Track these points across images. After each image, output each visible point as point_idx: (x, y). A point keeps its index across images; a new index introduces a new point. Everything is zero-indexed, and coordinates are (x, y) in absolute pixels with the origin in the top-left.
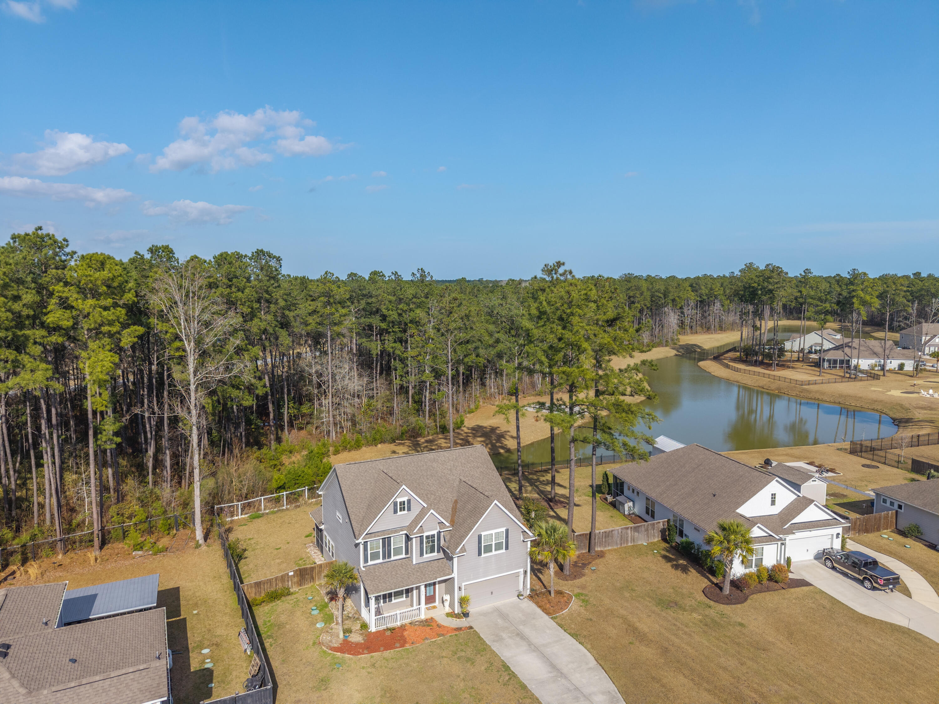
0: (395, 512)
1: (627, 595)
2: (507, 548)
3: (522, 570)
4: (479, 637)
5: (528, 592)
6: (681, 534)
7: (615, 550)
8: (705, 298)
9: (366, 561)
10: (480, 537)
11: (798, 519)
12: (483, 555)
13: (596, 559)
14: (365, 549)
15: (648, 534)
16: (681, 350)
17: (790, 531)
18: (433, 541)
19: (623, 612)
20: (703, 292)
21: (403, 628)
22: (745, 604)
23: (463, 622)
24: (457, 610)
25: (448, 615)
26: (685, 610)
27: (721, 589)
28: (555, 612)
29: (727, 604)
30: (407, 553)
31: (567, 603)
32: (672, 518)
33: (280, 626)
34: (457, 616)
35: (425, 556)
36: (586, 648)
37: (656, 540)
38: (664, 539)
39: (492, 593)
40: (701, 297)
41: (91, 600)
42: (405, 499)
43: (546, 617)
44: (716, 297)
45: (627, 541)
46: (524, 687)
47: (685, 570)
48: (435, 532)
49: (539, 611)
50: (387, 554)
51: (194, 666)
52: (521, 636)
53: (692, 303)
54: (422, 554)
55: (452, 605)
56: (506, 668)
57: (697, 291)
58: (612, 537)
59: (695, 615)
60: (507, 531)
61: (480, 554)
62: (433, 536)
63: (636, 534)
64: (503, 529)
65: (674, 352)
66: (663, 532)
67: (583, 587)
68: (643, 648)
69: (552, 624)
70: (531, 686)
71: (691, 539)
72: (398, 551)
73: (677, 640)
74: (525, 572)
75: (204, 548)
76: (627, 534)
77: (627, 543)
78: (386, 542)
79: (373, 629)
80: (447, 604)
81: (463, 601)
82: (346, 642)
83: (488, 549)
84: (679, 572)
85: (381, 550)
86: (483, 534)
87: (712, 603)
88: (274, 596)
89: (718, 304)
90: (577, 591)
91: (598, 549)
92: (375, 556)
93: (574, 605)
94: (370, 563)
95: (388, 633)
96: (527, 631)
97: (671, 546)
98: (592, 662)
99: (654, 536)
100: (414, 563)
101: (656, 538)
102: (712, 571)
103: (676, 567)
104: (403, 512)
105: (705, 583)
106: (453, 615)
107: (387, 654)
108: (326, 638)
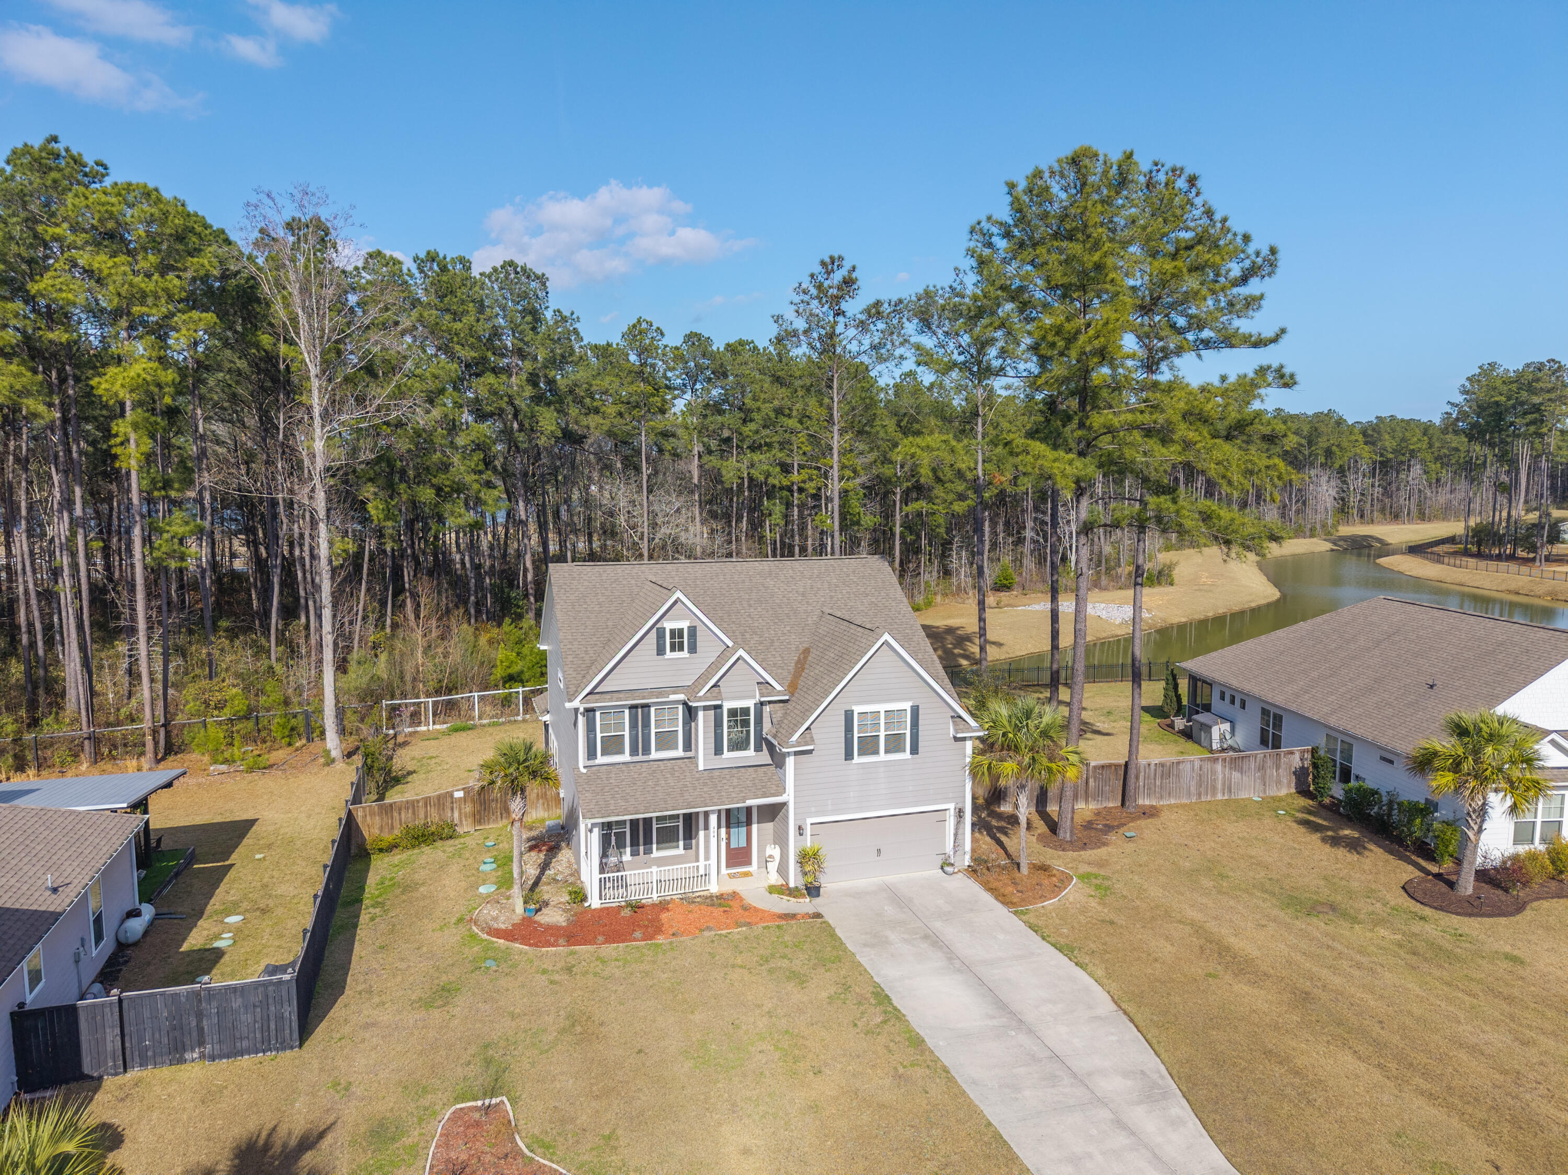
0: (661, 651)
1: (1207, 883)
2: (915, 750)
3: (951, 806)
4: (833, 935)
5: (967, 861)
6: (1346, 775)
7: (1186, 805)
8: (1391, 456)
9: (591, 754)
10: (849, 715)
12: (857, 759)
13: (1139, 818)
14: (591, 728)
15: (1263, 779)
16: (1341, 543)
18: (746, 723)
19: (1197, 916)
20: (1387, 443)
21: (663, 906)
22: (1519, 917)
23: (805, 905)
24: (794, 879)
25: (772, 889)
26: (1355, 920)
27: (1451, 885)
28: (1024, 901)
29: (1470, 915)
30: (688, 746)
31: (1057, 889)
32: (1322, 742)
33: (409, 888)
34: (793, 893)
35: (727, 754)
36: (1091, 975)
37: (1283, 792)
38: (1303, 791)
39: (879, 851)
40: (1382, 455)
42: (684, 625)
43: (1001, 911)
44: (1413, 453)
45: (1214, 788)
46: (917, 1042)
47: (1354, 846)
48: (750, 703)
49: (987, 898)
50: (640, 746)
51: (194, 941)
52: (934, 941)
53: (1364, 466)
54: (718, 751)
55: (782, 870)
56: (882, 998)
57: (1373, 444)
58: (1178, 776)
59: (1382, 932)
60: (915, 711)
61: (849, 755)
62: (746, 711)
63: (1236, 775)
64: (907, 706)
65: (1328, 546)
66: (1300, 775)
67: (1101, 864)
68: (1241, 988)
69: (1016, 923)
70: (935, 1042)
71: (1370, 784)
72: (666, 741)
73: (1337, 980)
74: (960, 813)
75: (340, 766)
76: (1214, 772)
77: (1214, 794)
78: (639, 716)
79: (594, 902)
80: (773, 866)
81: (808, 858)
82: (527, 922)
83: (869, 746)
84: (1341, 852)
85: (627, 733)
86: (857, 709)
87: (1427, 911)
88: (420, 838)
89: (1417, 470)
90: (1084, 869)
91: (1144, 801)
92: (613, 745)
93: (1074, 893)
94: (601, 759)
95: (627, 912)
96: (949, 932)
97: (1321, 804)
98: (1105, 1004)
99: (1279, 782)
100: (701, 767)
101: (1286, 789)
102: (1426, 851)
103: (1335, 841)
104: (677, 655)
105: (1408, 872)
106: (785, 890)
107: (610, 950)
108: (489, 912)
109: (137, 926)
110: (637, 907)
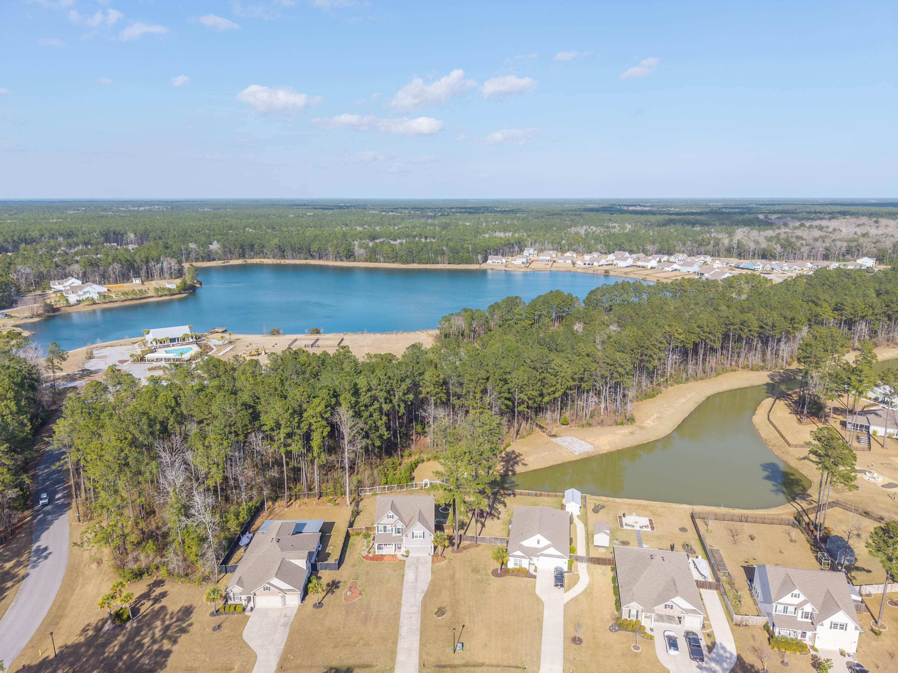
0: (388, 518)
1: (467, 564)
2: (424, 538)
3: (430, 546)
4: (405, 564)
5: (432, 554)
7: (486, 545)
9: (378, 531)
11: (545, 552)
12: (414, 539)
13: (475, 547)
14: (378, 528)
15: (502, 542)
17: (538, 556)
18: (400, 530)
19: (457, 569)
21: (385, 555)
22: (501, 578)
23: (404, 558)
24: (405, 554)
25: (401, 555)
26: (478, 574)
28: (436, 563)
29: (495, 576)
30: (391, 532)
31: (443, 561)
33: (354, 545)
36: (432, 576)
39: (418, 551)
41: (304, 525)
42: (392, 514)
43: (431, 564)
46: (403, 582)
49: (431, 561)
50: (385, 531)
51: (327, 551)
54: (396, 533)
55: (404, 552)
56: (403, 575)
58: (485, 540)
59: (479, 577)
60: (424, 533)
62: (400, 528)
63: (497, 541)
64: (422, 532)
67: (456, 557)
68: (449, 582)
69: (430, 567)
72: (389, 531)
73: (462, 582)
75: (349, 507)
76: (492, 540)
77: (492, 543)
78: (385, 527)
79: (376, 553)
82: (367, 555)
83: (416, 537)
85: (383, 529)
86: (414, 532)
87: (491, 574)
88: (358, 534)
90: (452, 557)
91: (478, 543)
92: (381, 531)
93: (445, 561)
95: (380, 556)
96: (421, 566)
98: (429, 581)
100: (393, 535)
104: (391, 519)
106: (403, 555)
107: (375, 562)
108: (363, 552)
109: (320, 548)
110: (382, 555)
